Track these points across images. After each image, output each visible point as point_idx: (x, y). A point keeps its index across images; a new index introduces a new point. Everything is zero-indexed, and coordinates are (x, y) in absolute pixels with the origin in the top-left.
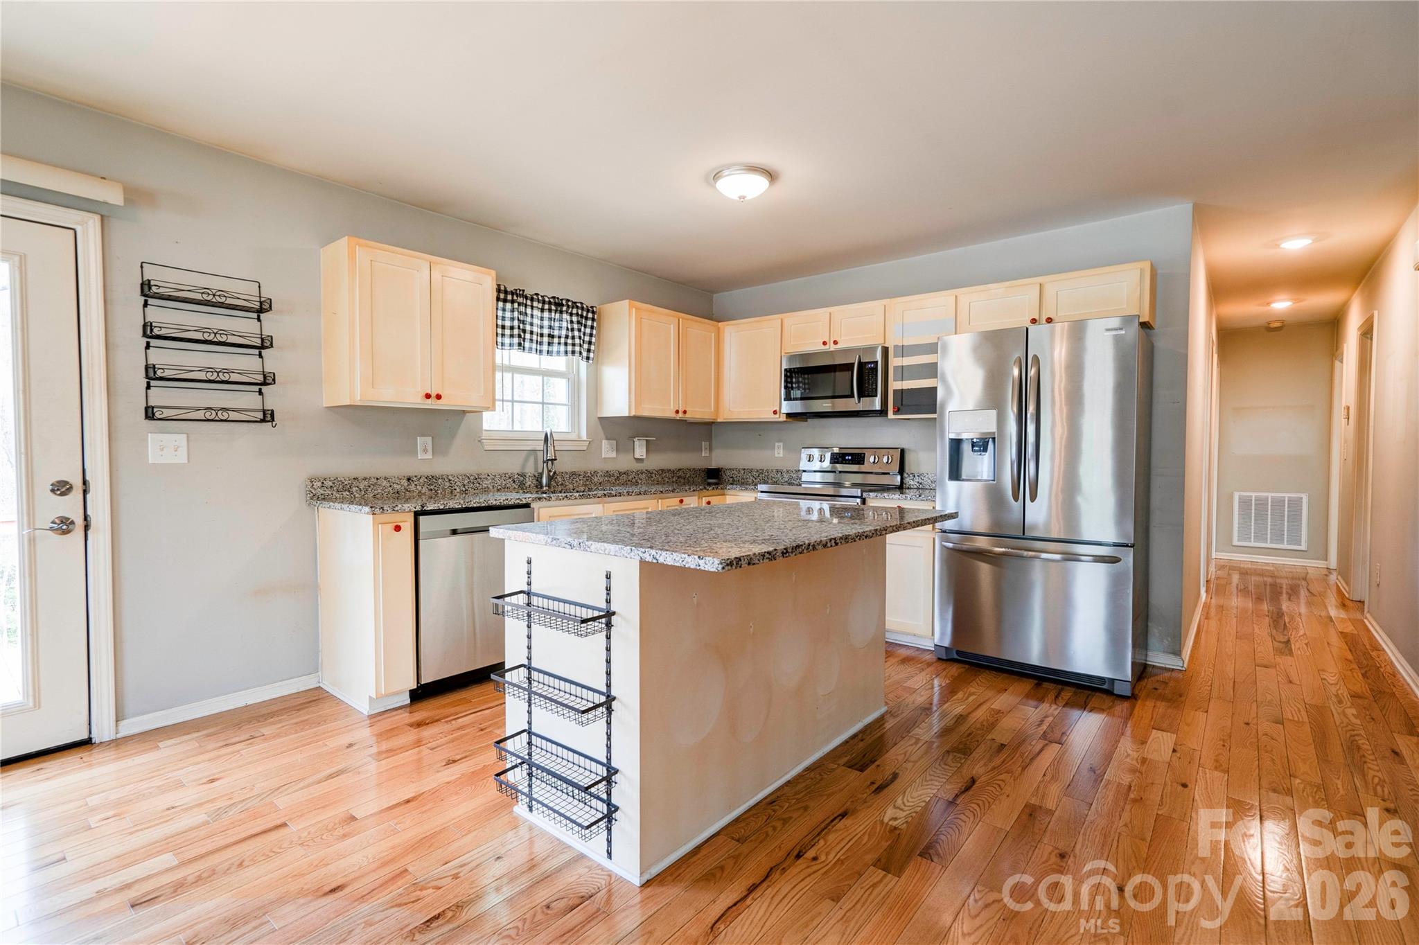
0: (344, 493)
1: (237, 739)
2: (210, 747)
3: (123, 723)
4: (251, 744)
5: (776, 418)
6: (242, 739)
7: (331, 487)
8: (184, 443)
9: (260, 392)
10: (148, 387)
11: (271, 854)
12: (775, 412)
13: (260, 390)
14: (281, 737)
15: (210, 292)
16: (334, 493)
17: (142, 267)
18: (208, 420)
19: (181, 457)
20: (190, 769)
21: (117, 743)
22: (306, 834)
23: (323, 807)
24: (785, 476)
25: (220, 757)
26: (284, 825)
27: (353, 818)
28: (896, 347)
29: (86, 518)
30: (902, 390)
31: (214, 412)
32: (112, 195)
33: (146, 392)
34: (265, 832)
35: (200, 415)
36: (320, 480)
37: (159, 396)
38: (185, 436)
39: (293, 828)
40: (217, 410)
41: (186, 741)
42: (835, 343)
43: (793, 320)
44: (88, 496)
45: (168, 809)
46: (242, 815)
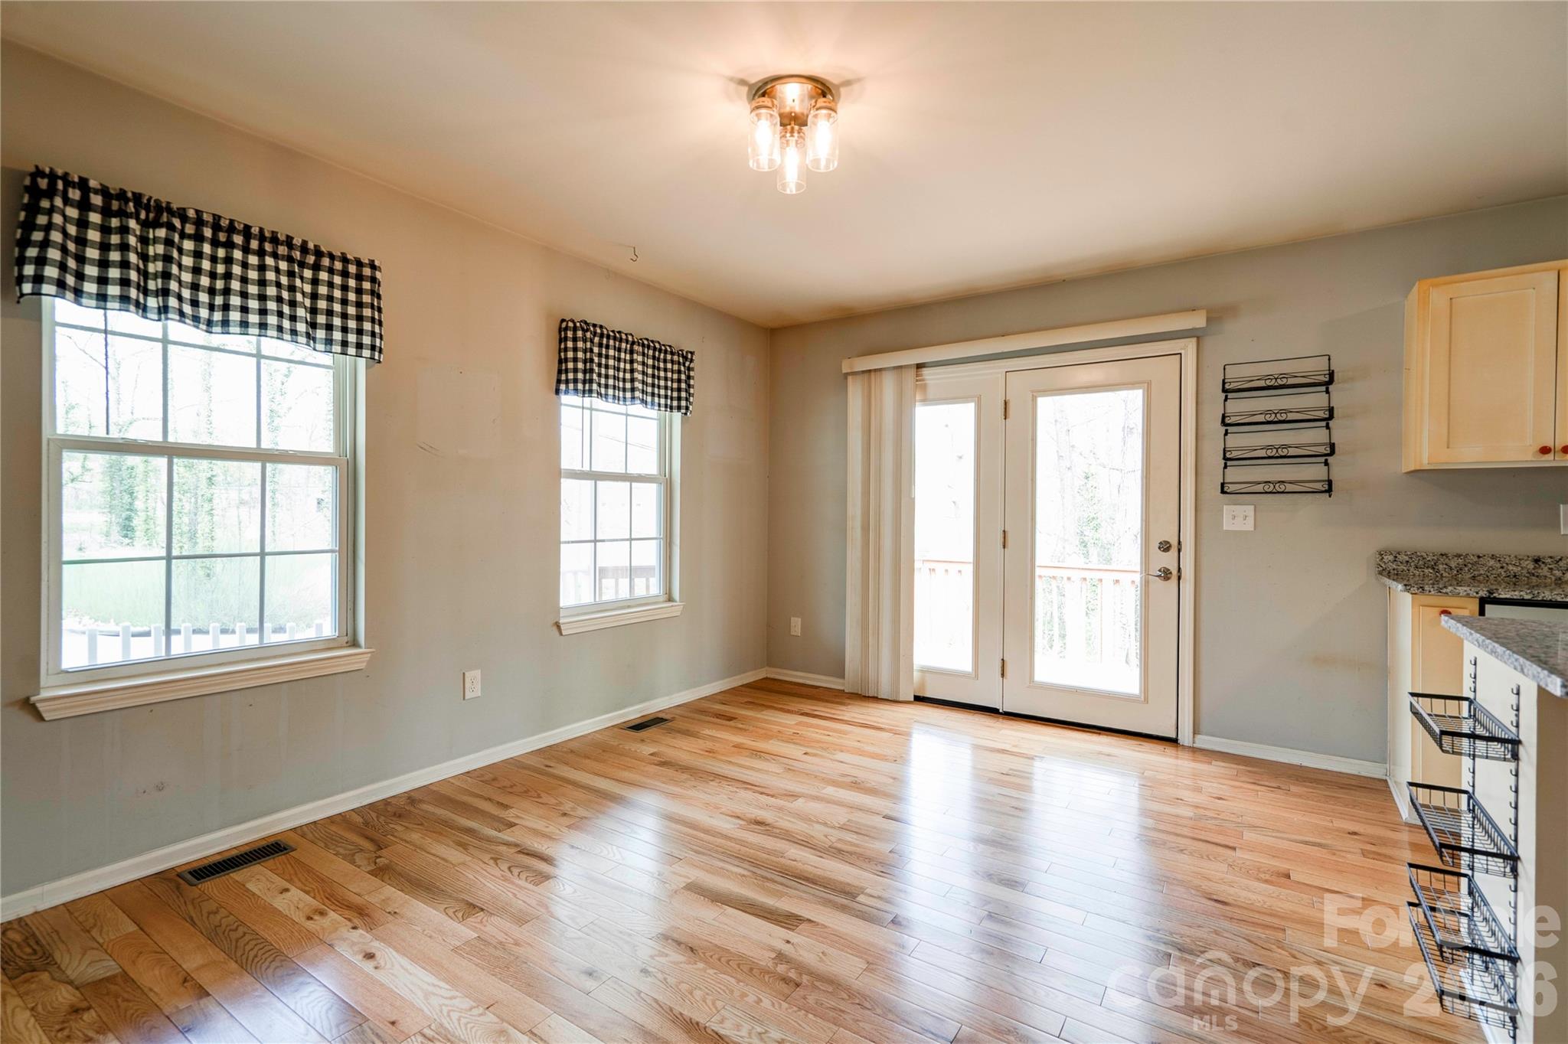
0: (1426, 571)
1: (1267, 783)
2: (1243, 779)
3: (1198, 737)
4: (1272, 791)
6: (1270, 785)
7: (1408, 562)
8: (1252, 513)
9: (1326, 463)
10: (1226, 467)
11: (1205, 857)
13: (1326, 460)
14: (1303, 799)
15: (1271, 377)
16: (1412, 569)
17: (1224, 369)
18: (1266, 493)
19: (1249, 526)
20: (1215, 785)
21: (1194, 750)
22: (1242, 862)
23: (1274, 856)
25: (1241, 787)
26: (1234, 849)
27: (1288, 876)
29: (1179, 569)
31: (1272, 485)
32: (1198, 321)
33: (1224, 471)
34: (1217, 844)
35: (1259, 488)
36: (1392, 554)
37: (1235, 474)
38: (1253, 507)
39: (1239, 853)
40: (1274, 483)
41: (1231, 768)
44: (1181, 553)
45: (1178, 799)
46: (1214, 827)
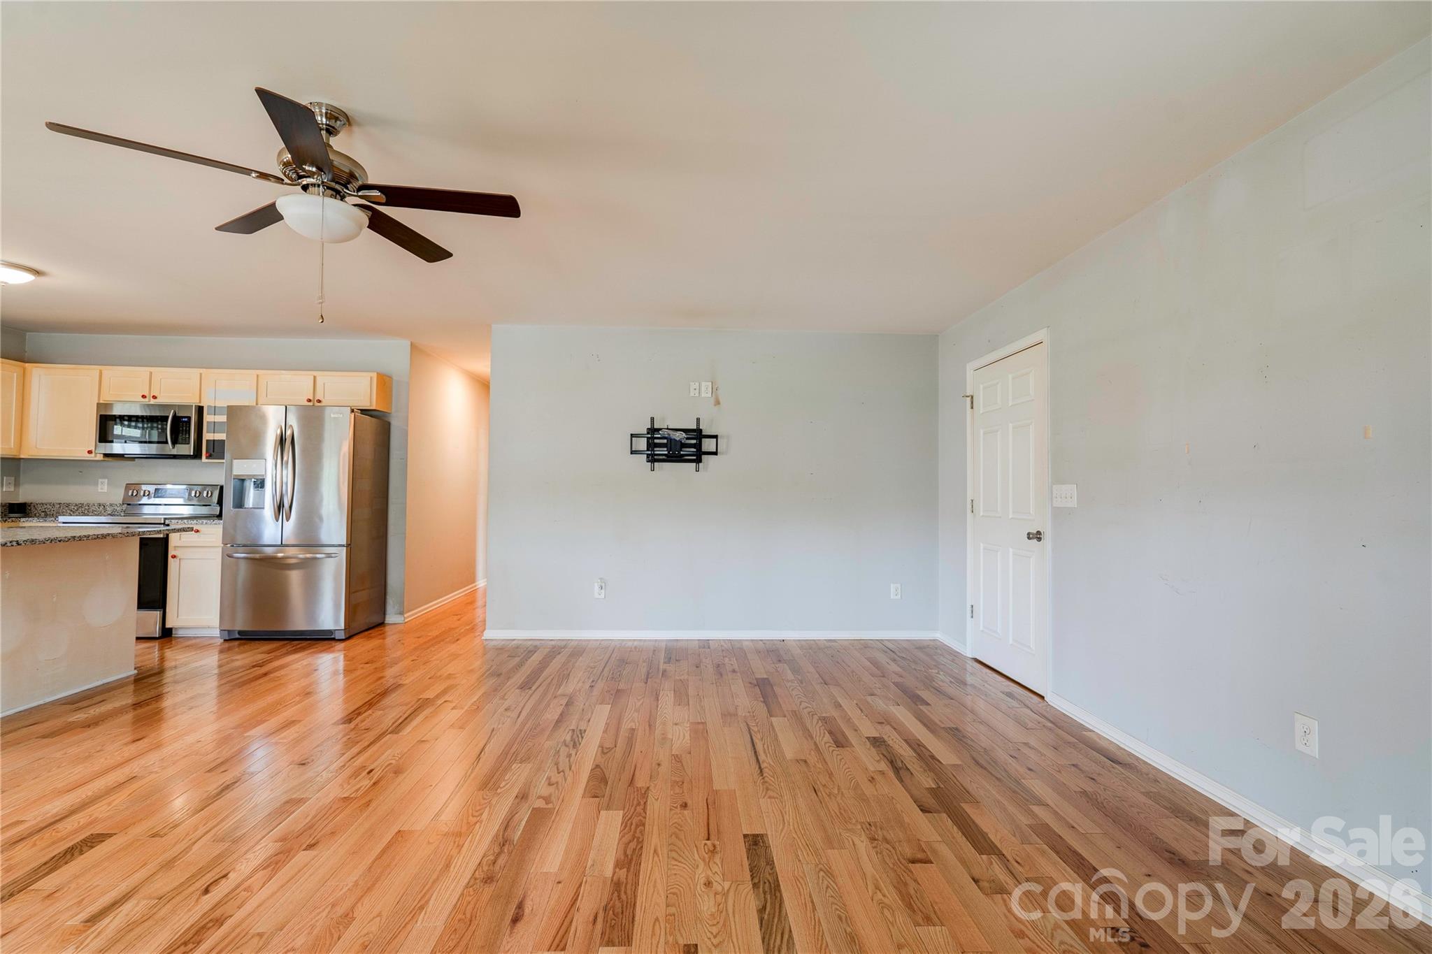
5: (92, 457)
12: (90, 452)
24: (108, 509)
28: (209, 406)
30: (214, 440)
42: (155, 397)
43: (110, 373)
